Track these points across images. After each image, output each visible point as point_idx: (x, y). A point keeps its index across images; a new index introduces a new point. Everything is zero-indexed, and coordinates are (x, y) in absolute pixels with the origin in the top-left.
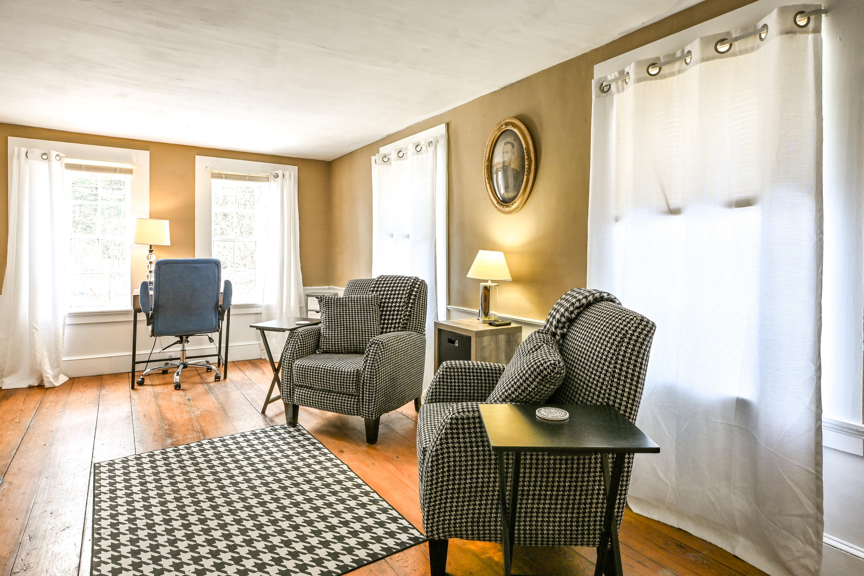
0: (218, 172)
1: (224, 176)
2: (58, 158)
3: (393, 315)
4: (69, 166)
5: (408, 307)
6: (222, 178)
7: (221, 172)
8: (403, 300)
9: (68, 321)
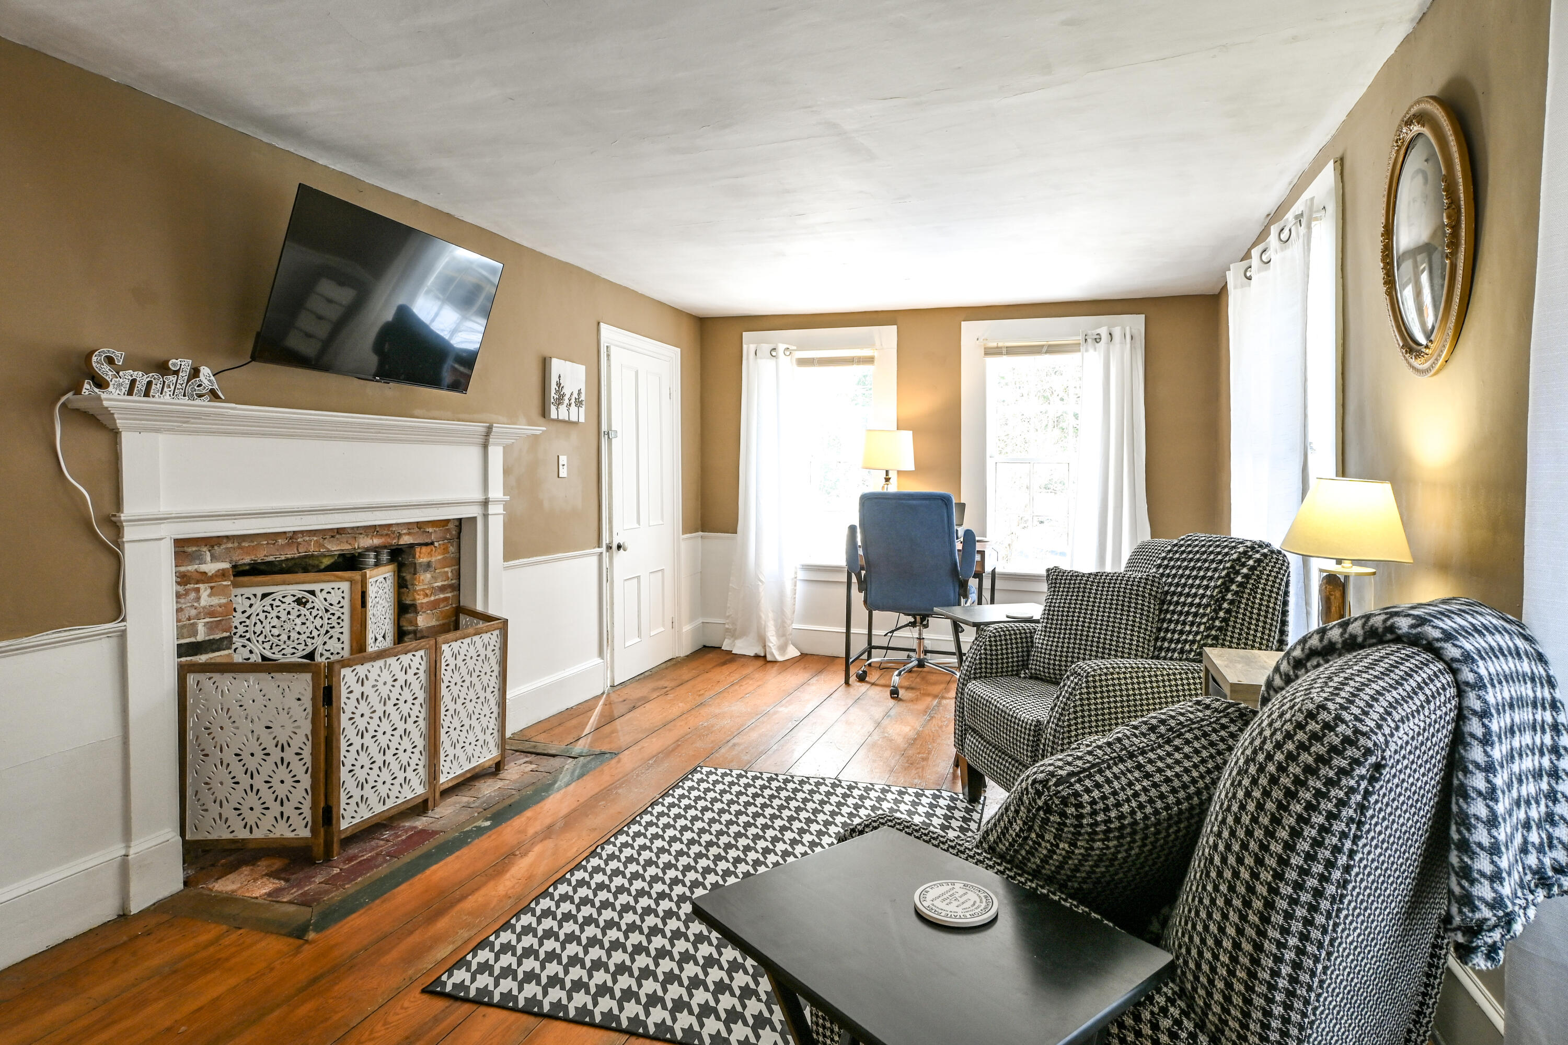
0: (994, 344)
1: (1004, 351)
2: (788, 353)
3: (1184, 623)
4: (802, 362)
5: (1221, 609)
6: (1000, 354)
7: (1000, 344)
8: (1208, 593)
9: (801, 575)
